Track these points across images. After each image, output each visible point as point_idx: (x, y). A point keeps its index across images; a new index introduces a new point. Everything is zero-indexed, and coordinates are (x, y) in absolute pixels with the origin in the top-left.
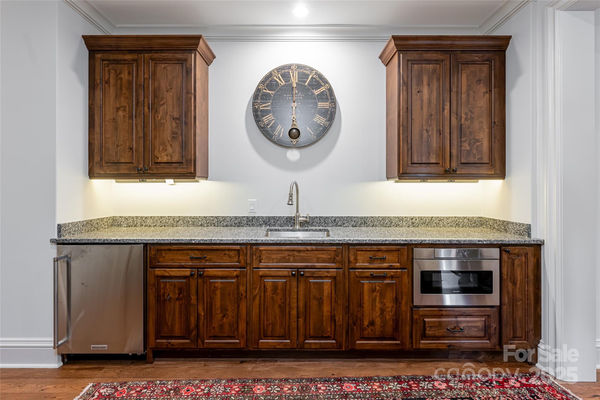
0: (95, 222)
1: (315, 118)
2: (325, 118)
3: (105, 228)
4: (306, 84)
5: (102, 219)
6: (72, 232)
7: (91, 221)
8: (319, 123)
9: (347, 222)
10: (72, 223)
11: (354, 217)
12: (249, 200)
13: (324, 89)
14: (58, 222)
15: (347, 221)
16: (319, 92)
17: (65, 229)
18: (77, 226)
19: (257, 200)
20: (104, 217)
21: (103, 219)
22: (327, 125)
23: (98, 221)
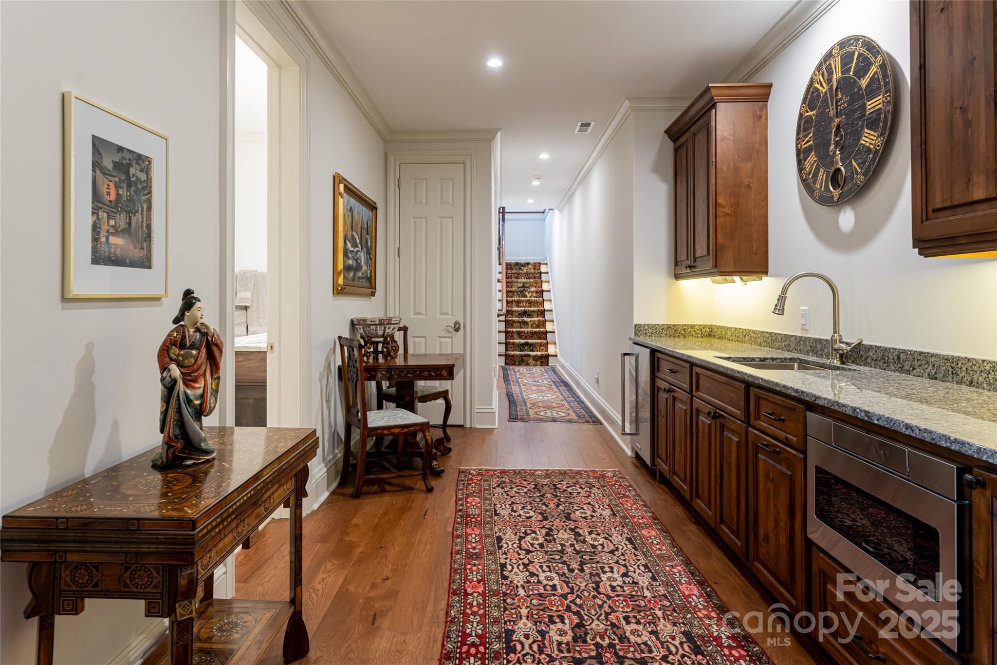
0: (681, 328)
1: (864, 138)
2: (876, 132)
3: (698, 337)
4: (851, 73)
5: (692, 326)
6: (649, 334)
7: (674, 326)
8: (867, 144)
9: (920, 365)
10: (648, 325)
11: (933, 355)
12: (801, 308)
13: (875, 70)
14: (636, 322)
15: (919, 363)
16: (868, 79)
17: (639, 329)
18: (654, 328)
19: (809, 309)
20: (695, 324)
21: (694, 326)
22: (878, 146)
23: (686, 327)
